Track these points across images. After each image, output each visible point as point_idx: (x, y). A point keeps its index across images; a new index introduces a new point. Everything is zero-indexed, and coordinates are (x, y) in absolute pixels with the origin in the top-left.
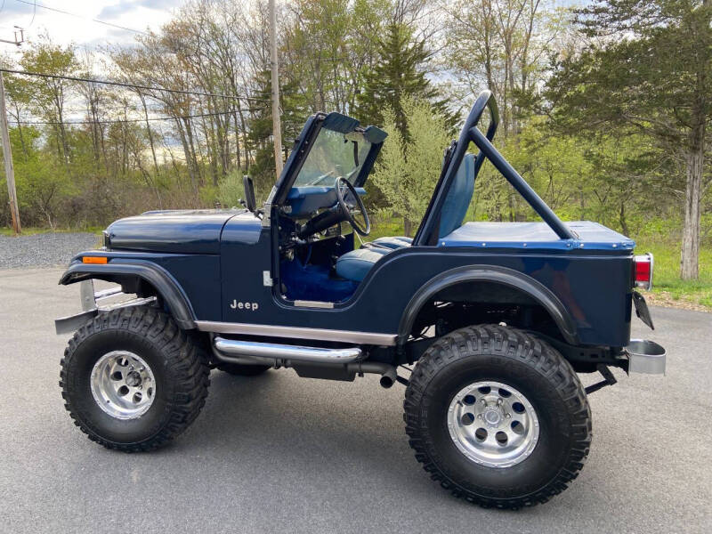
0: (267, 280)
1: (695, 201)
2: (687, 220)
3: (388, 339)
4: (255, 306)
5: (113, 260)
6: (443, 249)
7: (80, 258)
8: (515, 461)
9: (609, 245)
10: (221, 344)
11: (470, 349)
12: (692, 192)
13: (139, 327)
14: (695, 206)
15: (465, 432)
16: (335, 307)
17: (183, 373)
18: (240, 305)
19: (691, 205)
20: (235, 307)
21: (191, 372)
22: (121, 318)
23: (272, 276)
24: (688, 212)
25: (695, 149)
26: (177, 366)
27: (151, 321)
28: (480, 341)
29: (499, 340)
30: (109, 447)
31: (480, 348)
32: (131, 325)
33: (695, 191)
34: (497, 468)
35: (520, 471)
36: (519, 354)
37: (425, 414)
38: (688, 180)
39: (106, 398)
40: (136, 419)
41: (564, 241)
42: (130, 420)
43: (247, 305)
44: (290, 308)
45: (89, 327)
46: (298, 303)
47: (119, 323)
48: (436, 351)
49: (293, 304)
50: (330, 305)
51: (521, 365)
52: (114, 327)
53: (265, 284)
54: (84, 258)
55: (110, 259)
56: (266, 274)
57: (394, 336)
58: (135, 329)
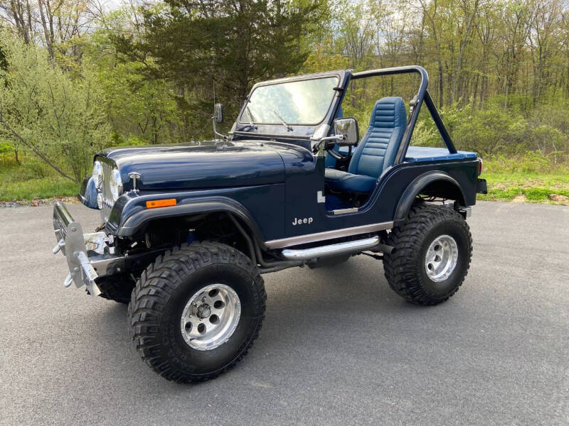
0: (321, 198)
3: (389, 224)
4: (311, 220)
5: (183, 200)
6: (416, 164)
7: (142, 204)
11: (438, 219)
13: (228, 258)
16: (359, 210)
18: (300, 221)
20: (296, 223)
23: (323, 195)
31: (442, 218)
32: (220, 258)
40: (226, 344)
41: (453, 155)
43: (305, 221)
44: (330, 217)
46: (336, 212)
47: (210, 259)
48: (419, 226)
49: (333, 214)
50: (356, 209)
52: (206, 264)
53: (319, 201)
54: (147, 202)
55: (179, 200)
56: (320, 194)
57: (392, 222)
58: (226, 260)
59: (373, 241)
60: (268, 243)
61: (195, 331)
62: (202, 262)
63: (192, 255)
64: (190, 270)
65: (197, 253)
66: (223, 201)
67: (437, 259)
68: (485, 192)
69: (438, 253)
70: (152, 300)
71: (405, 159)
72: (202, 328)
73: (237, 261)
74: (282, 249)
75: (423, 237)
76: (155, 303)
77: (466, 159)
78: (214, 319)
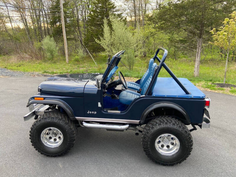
0: (100, 105)
1: (199, 53)
2: (197, 59)
3: (137, 121)
4: (95, 113)
5: (46, 99)
6: (154, 97)
7: (33, 98)
8: (173, 154)
9: (200, 97)
10: (85, 124)
11: (162, 126)
12: (198, 51)
13: (57, 120)
14: (199, 55)
15: (158, 146)
16: (121, 112)
17: (72, 133)
18: (91, 112)
19: (198, 55)
20: (89, 113)
21: (74, 132)
22: (50, 118)
23: (101, 104)
24: (197, 56)
25: (200, 37)
26: (70, 131)
27: (61, 118)
28: (165, 123)
29: (170, 123)
30: (48, 156)
31: (165, 125)
32: (54, 119)
33: (199, 50)
34: (168, 156)
35: (174, 156)
36: (175, 126)
37: (149, 143)
38: (198, 47)
39: (46, 141)
40: (57, 147)
42: (55, 148)
43: (93, 112)
44: (106, 113)
45: (40, 121)
46: (109, 111)
47: (50, 119)
48: (152, 126)
49: (107, 112)
50: (119, 112)
51: (176, 129)
52: (49, 121)
53: (99, 106)
54: (35, 98)
55: (44, 98)
56: (99, 103)
57: (139, 121)
58: (56, 121)
60: (77, 118)
62: (47, 119)
72: (55, 140)
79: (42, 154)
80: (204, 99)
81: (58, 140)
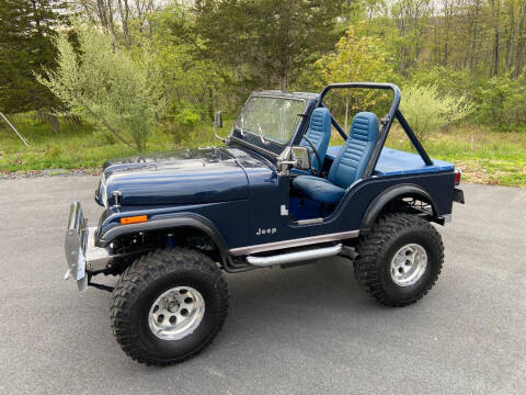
0: (284, 211)
3: (356, 232)
4: (274, 230)
5: (153, 218)
7: (117, 220)
11: (404, 230)
13: (191, 265)
16: (324, 220)
18: (264, 232)
20: (260, 233)
23: (287, 208)
32: (185, 265)
43: (269, 231)
44: (295, 226)
46: (300, 222)
47: (174, 266)
49: (297, 224)
50: (321, 219)
52: (170, 271)
53: (282, 214)
54: (122, 219)
55: (149, 216)
56: (283, 208)
57: (358, 231)
58: (189, 267)
59: (337, 249)
60: (233, 250)
61: (166, 322)
62: (166, 269)
63: (159, 263)
64: (156, 276)
65: (164, 261)
66: (189, 216)
67: (408, 263)
68: (463, 202)
69: (408, 258)
70: (123, 300)
71: (374, 173)
72: (173, 320)
73: (200, 268)
74: (246, 256)
75: (388, 245)
76: (125, 303)
77: (440, 172)
78: (184, 312)
79: (149, 365)
80: (453, 170)
81: (180, 318)
